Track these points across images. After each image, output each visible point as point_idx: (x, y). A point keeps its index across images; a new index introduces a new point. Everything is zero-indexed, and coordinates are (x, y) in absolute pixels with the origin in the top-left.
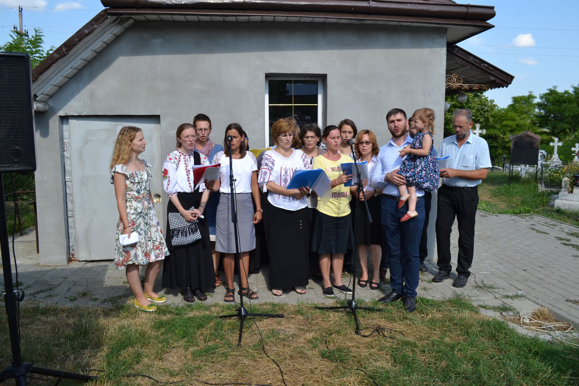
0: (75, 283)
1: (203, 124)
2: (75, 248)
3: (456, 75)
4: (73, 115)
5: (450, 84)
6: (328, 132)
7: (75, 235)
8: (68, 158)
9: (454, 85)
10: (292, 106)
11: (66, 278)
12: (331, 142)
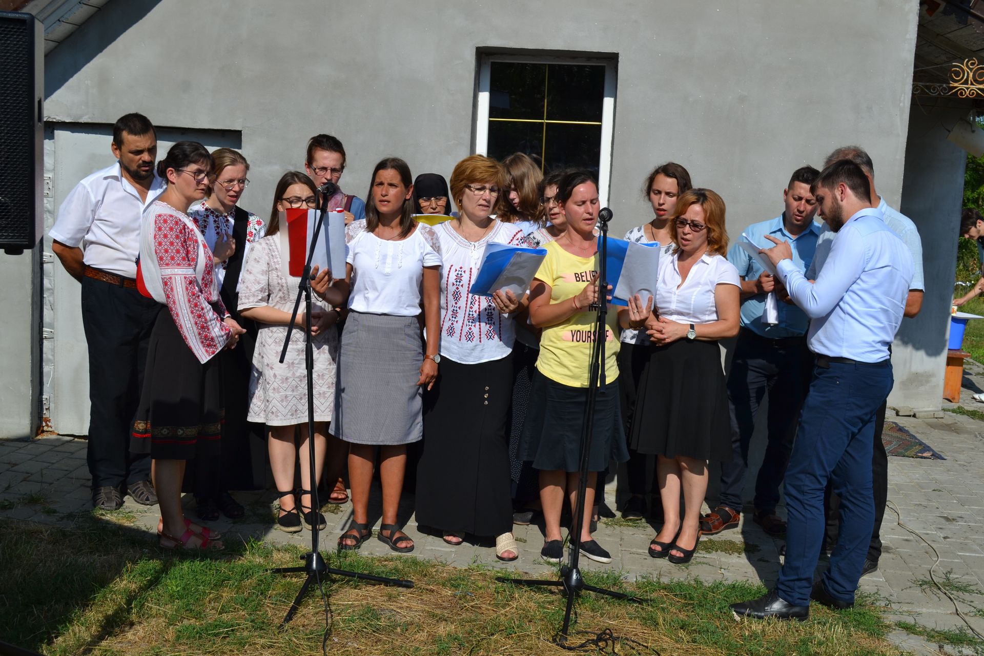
0: (29, 477)
1: (326, 158)
2: (52, 406)
3: (973, 64)
4: (63, 120)
5: (956, 85)
6: (569, 188)
7: (53, 378)
8: (49, 212)
9: (968, 88)
10: (542, 123)
11: (16, 465)
12: (576, 213)
